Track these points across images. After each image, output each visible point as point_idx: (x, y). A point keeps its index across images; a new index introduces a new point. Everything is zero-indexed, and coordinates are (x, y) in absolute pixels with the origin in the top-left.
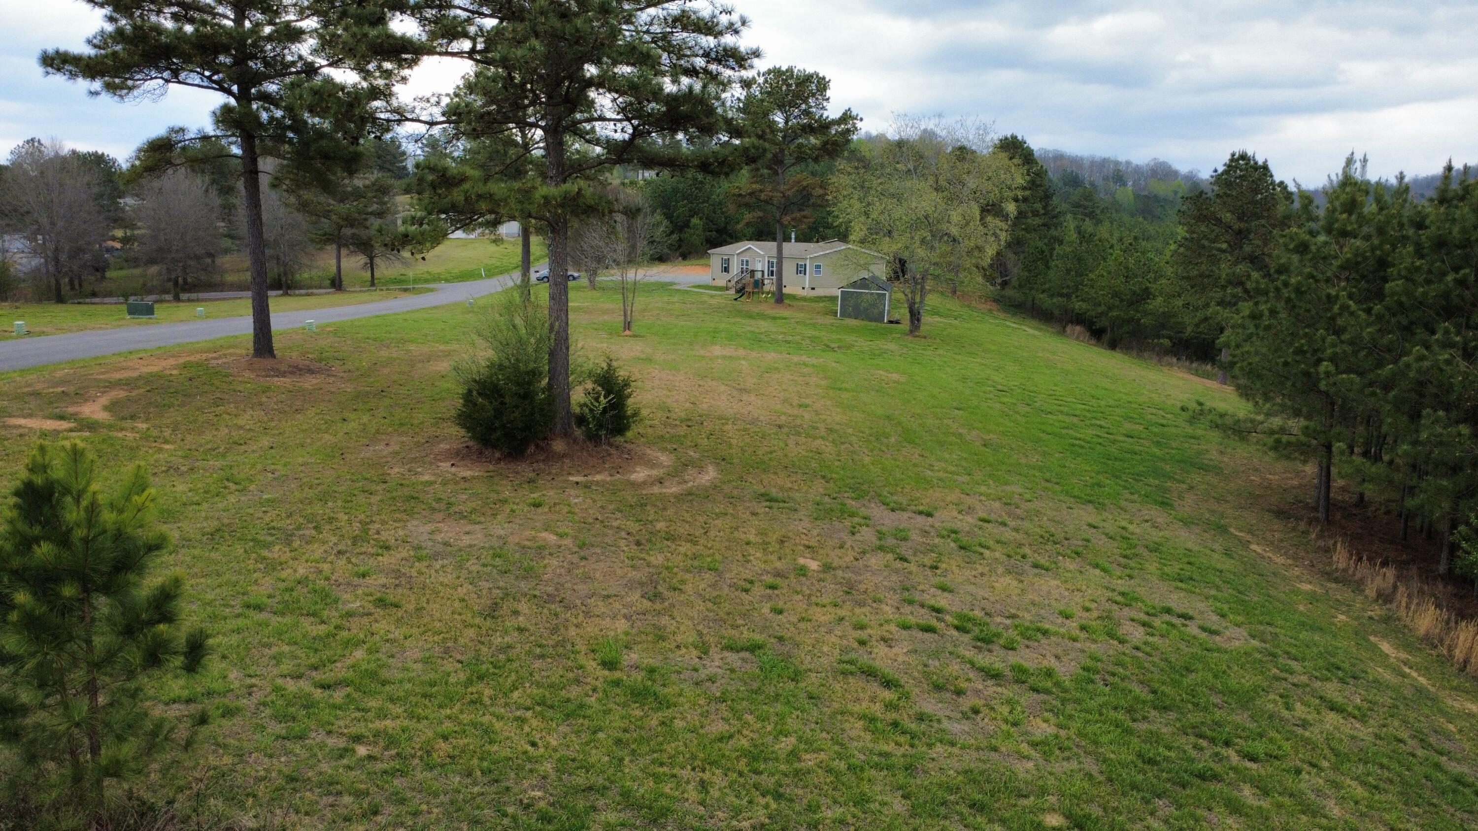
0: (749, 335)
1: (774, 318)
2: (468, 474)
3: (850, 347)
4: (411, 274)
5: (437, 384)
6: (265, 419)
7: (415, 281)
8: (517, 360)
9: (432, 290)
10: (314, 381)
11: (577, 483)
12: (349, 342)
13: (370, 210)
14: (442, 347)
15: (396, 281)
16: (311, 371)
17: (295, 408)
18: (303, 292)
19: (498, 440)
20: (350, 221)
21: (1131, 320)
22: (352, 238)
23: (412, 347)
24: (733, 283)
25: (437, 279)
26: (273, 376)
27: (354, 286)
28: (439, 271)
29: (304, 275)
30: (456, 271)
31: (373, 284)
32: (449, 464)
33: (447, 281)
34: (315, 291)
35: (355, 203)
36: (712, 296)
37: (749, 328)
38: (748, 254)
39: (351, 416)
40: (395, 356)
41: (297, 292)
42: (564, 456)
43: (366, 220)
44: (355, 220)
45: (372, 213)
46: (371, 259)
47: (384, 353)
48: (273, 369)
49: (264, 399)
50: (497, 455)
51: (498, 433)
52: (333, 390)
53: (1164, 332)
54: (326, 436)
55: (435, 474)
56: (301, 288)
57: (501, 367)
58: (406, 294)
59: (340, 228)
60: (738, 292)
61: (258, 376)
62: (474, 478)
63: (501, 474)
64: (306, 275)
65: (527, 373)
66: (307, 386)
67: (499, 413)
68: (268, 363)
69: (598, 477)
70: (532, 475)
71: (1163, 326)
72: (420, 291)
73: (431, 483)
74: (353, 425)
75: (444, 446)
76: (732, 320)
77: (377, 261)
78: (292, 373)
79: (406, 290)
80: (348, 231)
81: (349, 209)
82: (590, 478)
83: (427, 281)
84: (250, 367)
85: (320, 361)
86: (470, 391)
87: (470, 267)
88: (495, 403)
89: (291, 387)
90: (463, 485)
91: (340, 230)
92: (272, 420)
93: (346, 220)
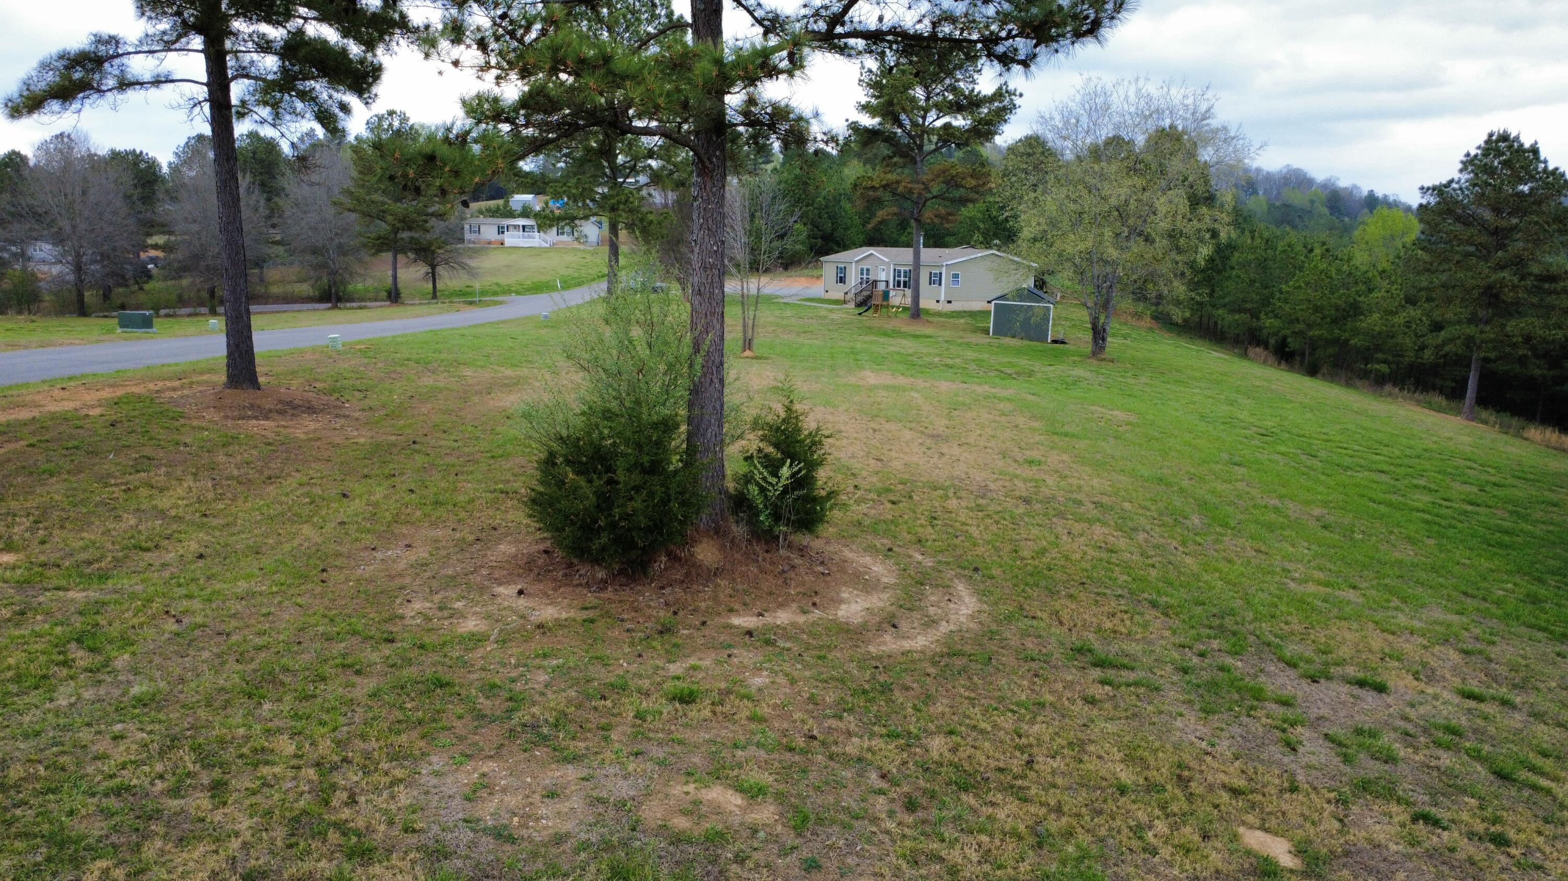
0: (897, 357)
1: (916, 337)
2: (548, 613)
3: (1031, 374)
4: (477, 285)
5: (499, 429)
6: (210, 495)
7: (483, 293)
8: (638, 402)
9: (501, 303)
10: (312, 426)
11: (750, 633)
12: (380, 365)
13: (430, 210)
14: (509, 372)
15: (461, 293)
16: (311, 409)
17: (267, 473)
18: (355, 305)
19: (604, 549)
20: (407, 223)
21: (1335, 341)
22: (410, 243)
23: (468, 372)
24: (851, 295)
25: (508, 291)
26: (250, 418)
27: (413, 299)
28: (509, 282)
29: (357, 286)
30: (529, 282)
31: (435, 296)
32: (512, 590)
33: (518, 293)
34: (368, 304)
35: (414, 203)
36: (831, 311)
37: (892, 349)
38: (869, 261)
39: (357, 488)
40: (441, 385)
41: (348, 305)
42: (718, 572)
43: (426, 221)
44: (414, 221)
45: (432, 215)
46: (433, 267)
47: (428, 381)
48: (252, 407)
49: (221, 458)
50: (601, 574)
51: (604, 539)
52: (337, 440)
53: (1380, 356)
54: (306, 530)
55: (488, 617)
56: (353, 300)
57: (608, 415)
58: (471, 307)
59: (396, 231)
60: (858, 305)
61: (226, 417)
62: (560, 624)
63: (608, 615)
64: (360, 286)
65: (655, 426)
66: (300, 434)
67: (605, 502)
68: (244, 396)
69: (783, 617)
70: (664, 615)
71: (1378, 348)
72: (488, 304)
73: (477, 639)
74: (357, 505)
75: (506, 548)
76: (867, 338)
77: (440, 270)
78: (281, 412)
79: (471, 303)
80: (405, 235)
81: (406, 209)
82: (768, 619)
83: (495, 293)
84: (218, 403)
85: (333, 391)
86: (552, 455)
87: (544, 279)
88: (597, 483)
89: (271, 436)
90: (539, 643)
91: (396, 233)
92: (220, 498)
93: (402, 221)
